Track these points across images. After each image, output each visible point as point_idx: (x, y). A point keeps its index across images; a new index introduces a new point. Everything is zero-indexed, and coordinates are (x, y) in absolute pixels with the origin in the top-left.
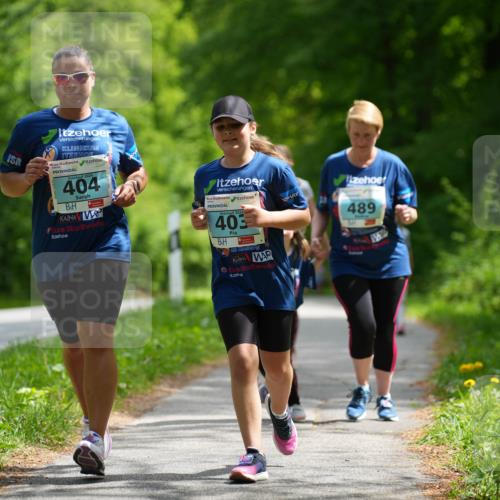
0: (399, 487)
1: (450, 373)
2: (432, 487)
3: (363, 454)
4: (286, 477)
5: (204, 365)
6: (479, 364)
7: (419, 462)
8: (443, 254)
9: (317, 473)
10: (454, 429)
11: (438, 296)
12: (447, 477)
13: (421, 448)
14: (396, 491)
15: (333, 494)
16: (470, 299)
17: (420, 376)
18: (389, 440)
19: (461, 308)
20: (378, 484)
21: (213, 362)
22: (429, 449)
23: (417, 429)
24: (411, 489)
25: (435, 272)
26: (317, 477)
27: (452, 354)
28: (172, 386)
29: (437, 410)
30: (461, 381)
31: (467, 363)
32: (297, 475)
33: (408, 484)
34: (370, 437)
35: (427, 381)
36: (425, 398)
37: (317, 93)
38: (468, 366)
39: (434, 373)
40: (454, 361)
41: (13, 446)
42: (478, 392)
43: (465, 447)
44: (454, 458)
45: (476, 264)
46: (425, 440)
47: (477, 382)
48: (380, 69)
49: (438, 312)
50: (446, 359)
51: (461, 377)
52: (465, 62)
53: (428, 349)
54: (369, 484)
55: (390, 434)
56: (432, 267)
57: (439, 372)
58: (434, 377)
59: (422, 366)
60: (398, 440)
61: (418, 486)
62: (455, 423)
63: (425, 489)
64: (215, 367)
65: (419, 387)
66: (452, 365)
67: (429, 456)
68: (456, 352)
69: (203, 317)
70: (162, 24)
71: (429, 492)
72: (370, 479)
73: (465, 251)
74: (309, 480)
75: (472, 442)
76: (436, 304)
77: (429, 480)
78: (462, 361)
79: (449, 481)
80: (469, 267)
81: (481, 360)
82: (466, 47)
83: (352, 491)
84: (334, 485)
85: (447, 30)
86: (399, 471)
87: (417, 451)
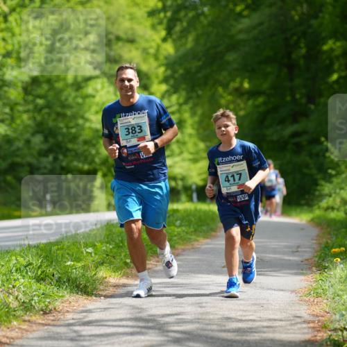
0: (293, 322)
1: (326, 254)
2: (313, 322)
3: (272, 302)
4: (225, 316)
5: (177, 249)
6: (343, 249)
7: (306, 308)
8: (322, 182)
9: (244, 314)
10: (327, 288)
11: (319, 208)
12: (322, 316)
13: (307, 299)
14: (292, 325)
15: (254, 326)
16: (338, 210)
17: (307, 256)
18: (288, 294)
19: (333, 215)
20: (281, 320)
21: (183, 247)
22: (312, 300)
23: (305, 288)
24: (300, 323)
25: (317, 193)
26: (244, 316)
27: (327, 242)
28: (158, 262)
29: (318, 276)
30: (332, 259)
31: (335, 248)
32: (233, 315)
33: (299, 320)
34: (276, 292)
35: (311, 259)
36: (310, 269)
37: (246, 85)
38: (337, 250)
39: (316, 254)
40: (328, 247)
41: (62, 296)
42: (342, 266)
43: (334, 298)
44: (327, 305)
45: (342, 189)
46: (310, 294)
47: (341, 259)
48: (285, 70)
49: (319, 218)
50: (323, 246)
51: (332, 257)
52: (336, 66)
53: (313, 239)
54: (275, 320)
55: (288, 291)
56: (315, 190)
57: (319, 254)
58: (316, 257)
59: (308, 249)
60: (293, 295)
61: (305, 322)
62: (328, 284)
63: (309, 323)
64: (184, 250)
65: (306, 262)
66: (327, 249)
67: (312, 304)
68: (329, 241)
69: (176, 220)
70: (154, 44)
71: (311, 325)
72: (276, 317)
73: (335, 180)
74: (239, 318)
75: (338, 295)
76: (318, 212)
77: (311, 318)
78: (332, 247)
79: (323, 318)
80: (338, 191)
81: (344, 247)
82: (337, 58)
83: (265, 324)
84: (254, 321)
85: (325, 48)
86: (293, 313)
87: (305, 301)
